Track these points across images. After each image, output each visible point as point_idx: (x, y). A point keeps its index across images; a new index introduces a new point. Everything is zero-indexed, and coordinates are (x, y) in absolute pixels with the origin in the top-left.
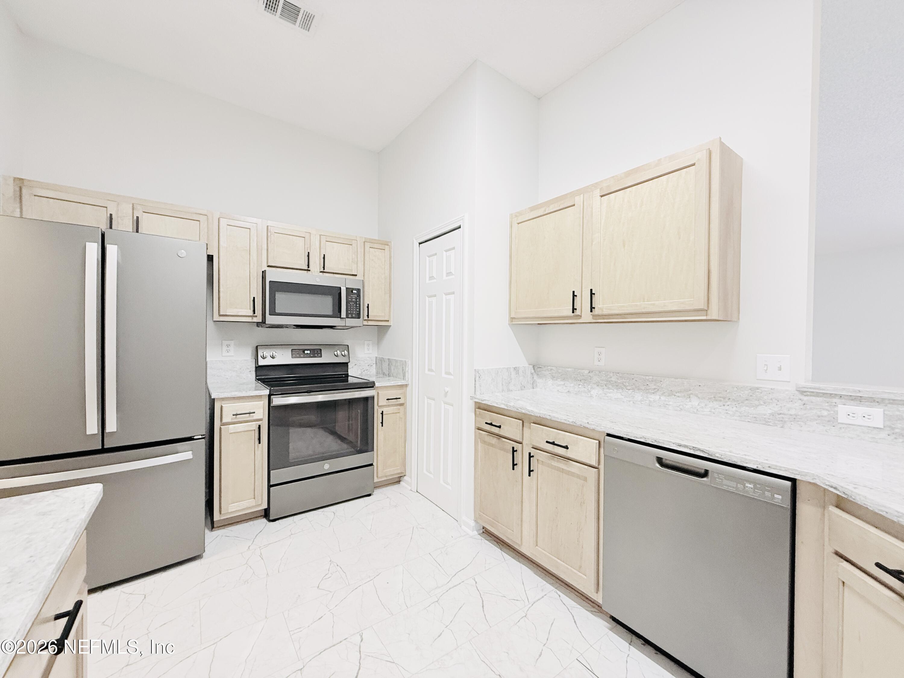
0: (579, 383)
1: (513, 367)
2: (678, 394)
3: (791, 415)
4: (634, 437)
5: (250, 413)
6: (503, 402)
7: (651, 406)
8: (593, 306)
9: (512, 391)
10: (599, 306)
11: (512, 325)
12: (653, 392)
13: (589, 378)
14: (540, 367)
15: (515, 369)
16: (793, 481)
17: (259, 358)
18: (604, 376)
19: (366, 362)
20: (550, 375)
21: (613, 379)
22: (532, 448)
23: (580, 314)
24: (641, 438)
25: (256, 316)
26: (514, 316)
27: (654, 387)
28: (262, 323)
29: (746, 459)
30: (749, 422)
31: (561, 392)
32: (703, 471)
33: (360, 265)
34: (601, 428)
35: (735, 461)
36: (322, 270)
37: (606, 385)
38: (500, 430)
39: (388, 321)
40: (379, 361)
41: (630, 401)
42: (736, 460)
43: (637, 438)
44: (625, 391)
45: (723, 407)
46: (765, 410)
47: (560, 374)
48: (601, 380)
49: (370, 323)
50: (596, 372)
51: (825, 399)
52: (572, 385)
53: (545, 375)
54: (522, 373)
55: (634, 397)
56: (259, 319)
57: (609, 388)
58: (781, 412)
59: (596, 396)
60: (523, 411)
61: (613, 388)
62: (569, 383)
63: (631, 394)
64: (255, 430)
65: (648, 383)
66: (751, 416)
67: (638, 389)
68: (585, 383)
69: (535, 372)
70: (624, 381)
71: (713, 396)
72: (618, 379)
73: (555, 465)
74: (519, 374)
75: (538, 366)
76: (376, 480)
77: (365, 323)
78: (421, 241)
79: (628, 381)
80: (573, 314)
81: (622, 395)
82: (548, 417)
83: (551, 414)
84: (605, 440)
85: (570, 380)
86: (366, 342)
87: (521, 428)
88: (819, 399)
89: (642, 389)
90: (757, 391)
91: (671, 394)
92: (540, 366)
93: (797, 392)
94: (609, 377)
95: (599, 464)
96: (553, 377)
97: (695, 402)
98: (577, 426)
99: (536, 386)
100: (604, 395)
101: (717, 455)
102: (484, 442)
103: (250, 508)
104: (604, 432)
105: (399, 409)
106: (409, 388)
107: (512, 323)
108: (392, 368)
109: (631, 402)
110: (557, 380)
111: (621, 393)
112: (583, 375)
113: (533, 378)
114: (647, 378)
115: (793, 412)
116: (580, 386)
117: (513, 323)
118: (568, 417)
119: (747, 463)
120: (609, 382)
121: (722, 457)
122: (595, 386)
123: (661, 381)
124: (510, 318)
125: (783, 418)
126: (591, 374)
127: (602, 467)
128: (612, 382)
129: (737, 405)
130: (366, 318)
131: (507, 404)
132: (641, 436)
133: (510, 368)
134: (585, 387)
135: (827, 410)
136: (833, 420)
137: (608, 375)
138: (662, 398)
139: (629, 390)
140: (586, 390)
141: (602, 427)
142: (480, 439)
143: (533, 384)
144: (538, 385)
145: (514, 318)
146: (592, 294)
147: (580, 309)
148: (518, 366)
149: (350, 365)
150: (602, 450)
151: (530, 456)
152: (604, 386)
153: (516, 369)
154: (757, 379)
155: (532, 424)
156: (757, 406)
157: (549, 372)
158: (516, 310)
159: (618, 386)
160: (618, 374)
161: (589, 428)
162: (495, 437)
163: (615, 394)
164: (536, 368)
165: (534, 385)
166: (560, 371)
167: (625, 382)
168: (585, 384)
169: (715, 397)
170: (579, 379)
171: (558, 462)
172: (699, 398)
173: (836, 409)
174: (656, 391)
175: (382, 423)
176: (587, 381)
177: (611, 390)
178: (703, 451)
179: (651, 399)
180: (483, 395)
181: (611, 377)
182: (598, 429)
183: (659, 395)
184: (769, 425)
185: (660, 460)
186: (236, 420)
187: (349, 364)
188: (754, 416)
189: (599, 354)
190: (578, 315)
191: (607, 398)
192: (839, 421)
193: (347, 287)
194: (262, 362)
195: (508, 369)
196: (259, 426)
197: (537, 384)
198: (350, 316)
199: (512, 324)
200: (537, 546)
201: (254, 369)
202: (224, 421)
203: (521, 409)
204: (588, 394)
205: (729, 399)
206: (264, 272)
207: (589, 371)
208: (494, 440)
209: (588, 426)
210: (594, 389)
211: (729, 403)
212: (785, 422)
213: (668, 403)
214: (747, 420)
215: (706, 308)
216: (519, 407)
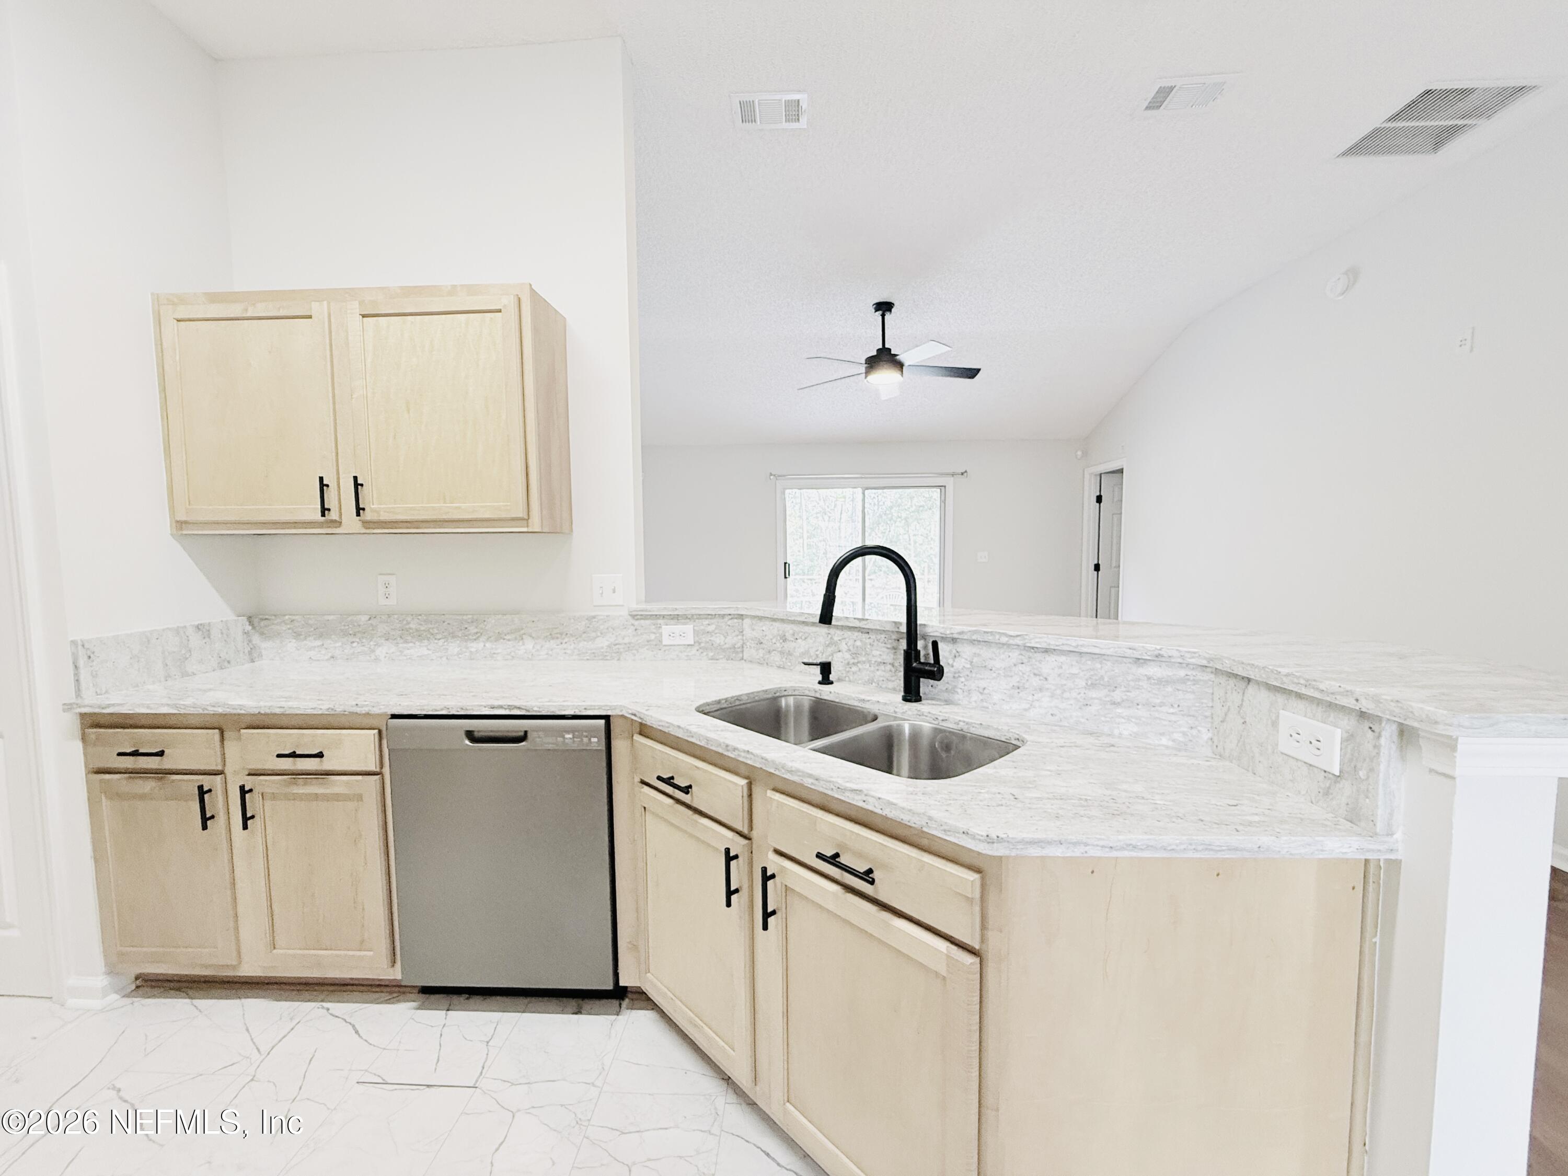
0: (351, 639)
1: (191, 625)
2: (508, 637)
3: (625, 644)
4: (432, 711)
6: (165, 701)
7: (473, 659)
8: (361, 506)
9: (194, 674)
10: (372, 506)
11: (181, 537)
12: (474, 637)
13: (371, 628)
14: (266, 619)
15: (198, 628)
16: (607, 718)
18: (397, 621)
20: (290, 631)
21: (412, 626)
22: (249, 775)
23: (337, 519)
24: (442, 710)
26: (184, 519)
27: (476, 630)
29: (563, 706)
30: (588, 659)
31: (315, 660)
32: (522, 734)
34: (380, 709)
35: (553, 712)
37: (401, 637)
38: (162, 760)
41: (441, 657)
42: (553, 709)
43: (436, 711)
44: (434, 643)
45: (561, 646)
46: (602, 643)
47: (312, 627)
48: (392, 629)
50: (383, 617)
51: (652, 621)
52: (339, 644)
53: (279, 634)
54: (220, 636)
55: (448, 649)
57: (406, 642)
58: (617, 642)
59: (385, 657)
60: (220, 710)
61: (414, 641)
62: (332, 643)
63: (442, 646)
65: (466, 626)
66: (590, 652)
67: (453, 637)
68: (363, 638)
69: (254, 628)
70: (430, 626)
71: (549, 634)
72: (421, 625)
73: (301, 791)
74: (212, 637)
75: (261, 617)
79: (436, 626)
80: (323, 518)
81: (428, 649)
82: (278, 711)
83: (283, 704)
84: (389, 727)
85: (333, 636)
87: (218, 743)
88: (648, 622)
89: (459, 636)
90: (594, 620)
91: (500, 637)
92: (267, 617)
93: (629, 617)
94: (405, 622)
95: (382, 767)
96: (297, 635)
97: (529, 644)
98: (337, 714)
99: (260, 655)
100: (399, 653)
101: (535, 709)
104: (385, 714)
107: (181, 532)
109: (444, 659)
110: (305, 639)
111: (426, 646)
112: (359, 626)
113: (250, 641)
114: (465, 617)
115: (627, 640)
116: (355, 644)
117: (185, 532)
118: (320, 702)
119: (565, 710)
120: (407, 631)
121: (540, 710)
122: (382, 641)
123: (484, 621)
124: (174, 525)
125: (619, 649)
126: (373, 622)
127: (386, 770)
128: (411, 631)
129: (575, 642)
131: (176, 704)
132: (442, 707)
133: (185, 627)
134: (363, 646)
135: (654, 633)
136: (658, 644)
137: (404, 619)
138: (487, 645)
139: (439, 639)
140: (366, 649)
141: (382, 707)
142: (105, 793)
143: (250, 653)
144: (264, 652)
145: (186, 522)
146: (357, 485)
147: (337, 510)
148: (207, 621)
150: (385, 742)
151: (243, 791)
152: (399, 639)
153: (200, 627)
154: (595, 606)
155: (242, 731)
156: (594, 639)
157: (288, 626)
158: (189, 505)
159: (420, 636)
160: (420, 617)
161: (359, 712)
162: (150, 777)
163: (418, 649)
164: (256, 621)
165: (253, 655)
166: (311, 622)
167: (433, 628)
168: (364, 640)
169: (551, 634)
170: (351, 632)
171: (305, 784)
172: (533, 638)
173: (660, 631)
174: (478, 637)
176: (366, 634)
177: (411, 645)
178: (519, 708)
179: (473, 650)
180: (106, 695)
181: (408, 623)
182: (376, 711)
183: (484, 642)
184: (607, 660)
185: (470, 735)
188: (593, 651)
189: (387, 585)
190: (335, 521)
191: (405, 658)
192: (664, 643)
195: (177, 631)
197: (261, 652)
199: (182, 534)
200: (274, 948)
203: (214, 706)
204: (370, 657)
205: (567, 634)
207: (369, 617)
208: (147, 786)
209: (358, 710)
210: (380, 646)
211: (566, 640)
212: (621, 653)
213: (496, 652)
214: (585, 658)
215: (526, 517)
216: (208, 703)
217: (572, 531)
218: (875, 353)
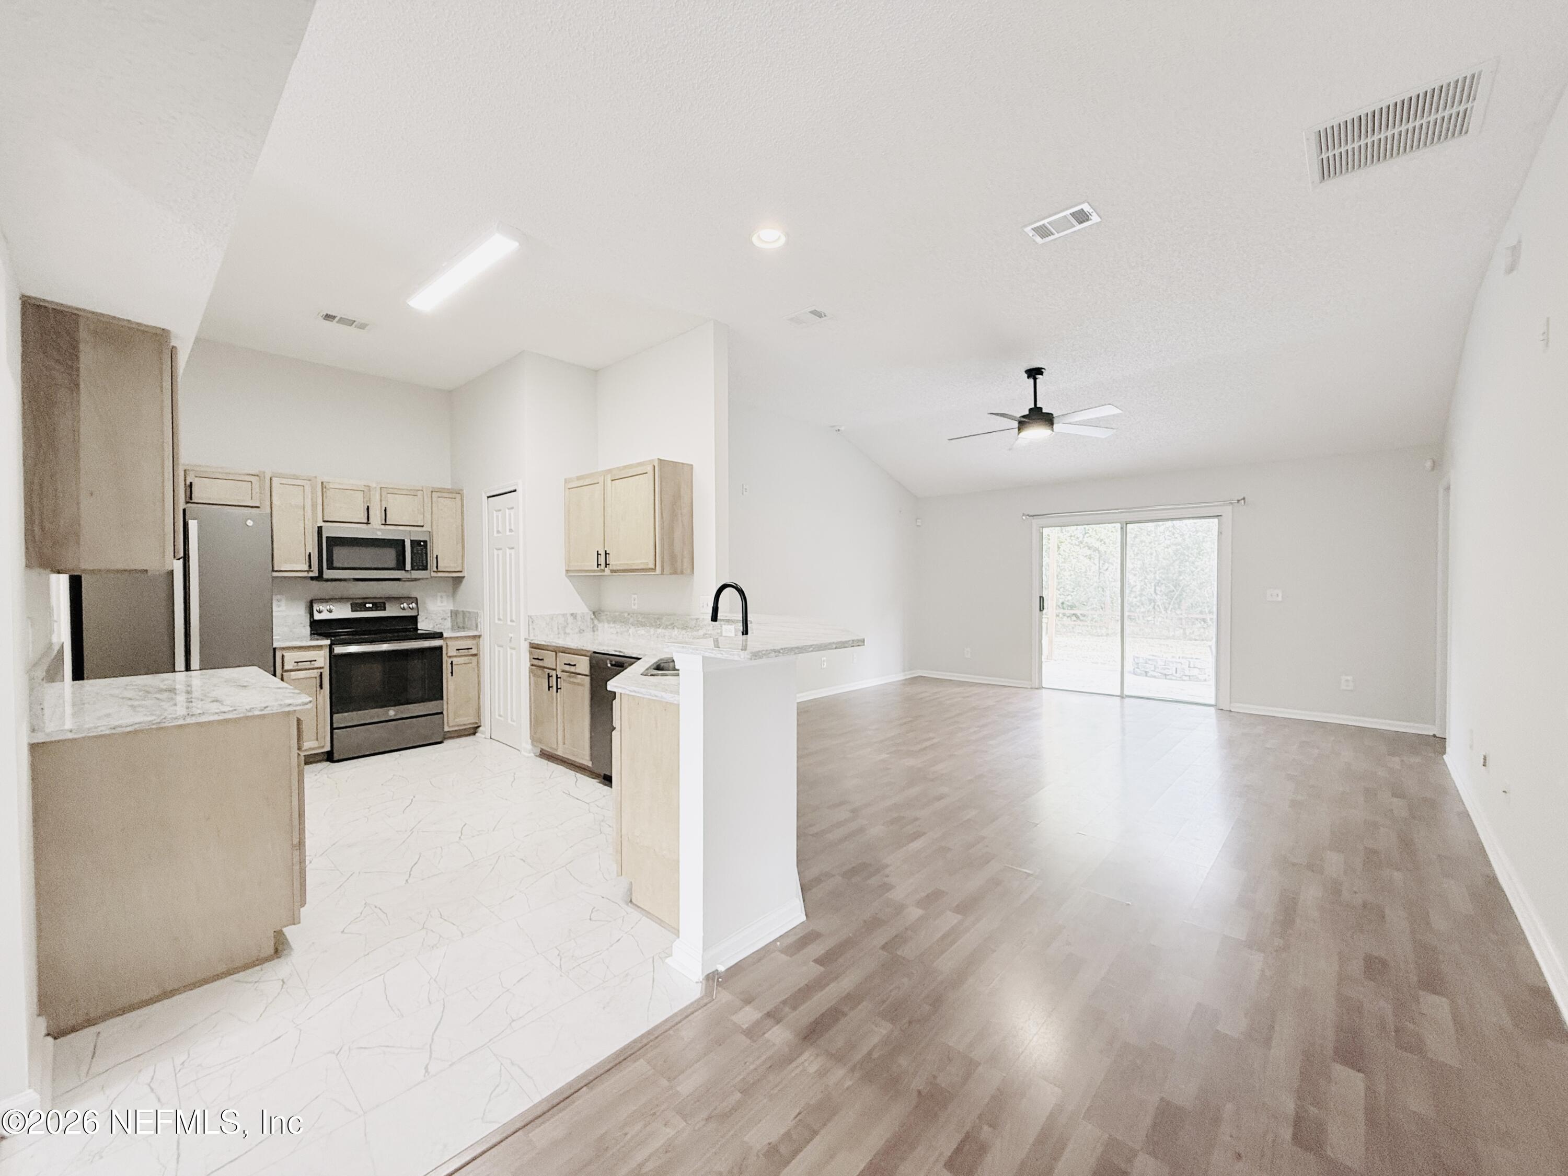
1: (570, 613)
5: (311, 661)
10: (611, 563)
11: (569, 577)
14: (599, 614)
15: (572, 614)
17: (315, 612)
19: (439, 615)
25: (312, 571)
26: (572, 571)
27: (659, 624)
28: (320, 578)
33: (428, 516)
36: (384, 522)
38: (544, 662)
39: (461, 572)
40: (454, 614)
41: (648, 635)
44: (646, 628)
46: (701, 633)
49: (440, 574)
50: (631, 614)
53: (603, 620)
54: (581, 619)
55: (651, 631)
56: (315, 574)
57: (638, 627)
62: (617, 625)
64: (316, 678)
65: (656, 621)
69: (595, 617)
72: (642, 619)
74: (578, 619)
75: (598, 612)
76: (446, 729)
77: (433, 574)
78: (489, 495)
80: (599, 568)
81: (645, 631)
85: (617, 623)
86: (439, 594)
96: (609, 622)
99: (597, 630)
102: (535, 675)
103: (313, 749)
105: (471, 659)
106: (481, 639)
108: (466, 620)
110: (611, 622)
113: (593, 622)
114: (655, 617)
117: (570, 575)
123: (661, 619)
124: (567, 571)
126: (629, 617)
128: (640, 622)
130: (435, 569)
133: (567, 613)
138: (663, 631)
142: (532, 674)
143: (593, 628)
144: (599, 628)
146: (606, 554)
147: (602, 565)
148: (576, 612)
149: (420, 619)
153: (574, 614)
156: (698, 630)
157: (605, 617)
159: (643, 625)
160: (643, 616)
161: (595, 651)
162: (540, 669)
163: (641, 631)
164: (596, 614)
165: (594, 628)
166: (611, 615)
167: (647, 622)
170: (622, 621)
172: (678, 628)
174: (661, 627)
175: (452, 673)
180: (539, 637)
181: (639, 618)
186: (297, 668)
187: (418, 617)
193: (412, 539)
194: (317, 617)
195: (564, 615)
196: (321, 673)
198: (416, 568)
201: (308, 624)
202: (286, 668)
206: (320, 529)
207: (627, 614)
208: (540, 672)
217: (693, 573)
218: (1027, 413)
